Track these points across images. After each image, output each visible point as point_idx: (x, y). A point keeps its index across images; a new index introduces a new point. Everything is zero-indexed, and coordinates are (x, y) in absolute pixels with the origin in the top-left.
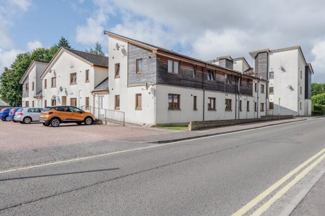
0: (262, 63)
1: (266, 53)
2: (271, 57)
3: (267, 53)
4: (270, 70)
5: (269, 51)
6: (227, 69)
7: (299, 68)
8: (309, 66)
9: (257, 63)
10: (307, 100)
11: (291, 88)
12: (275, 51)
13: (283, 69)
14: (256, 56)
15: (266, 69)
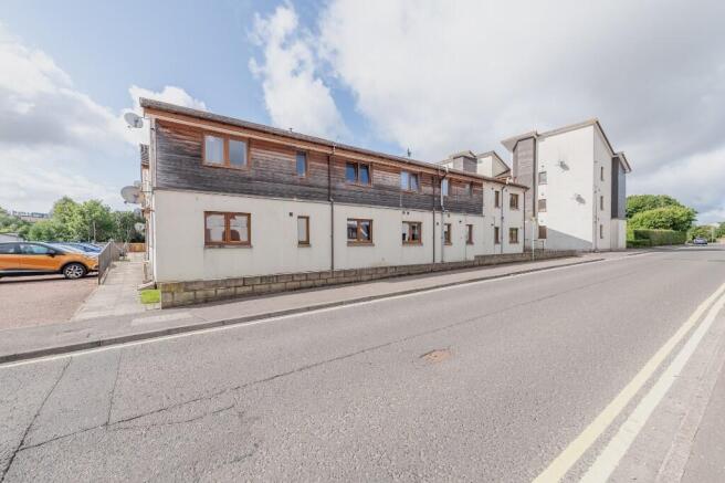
0: (526, 157)
1: (532, 140)
2: (540, 145)
3: (534, 139)
4: (539, 170)
5: (538, 136)
6: (467, 173)
7: (595, 162)
8: (621, 157)
9: (516, 158)
10: (615, 221)
11: (580, 199)
12: (549, 134)
13: (563, 166)
14: (514, 146)
15: (532, 168)
